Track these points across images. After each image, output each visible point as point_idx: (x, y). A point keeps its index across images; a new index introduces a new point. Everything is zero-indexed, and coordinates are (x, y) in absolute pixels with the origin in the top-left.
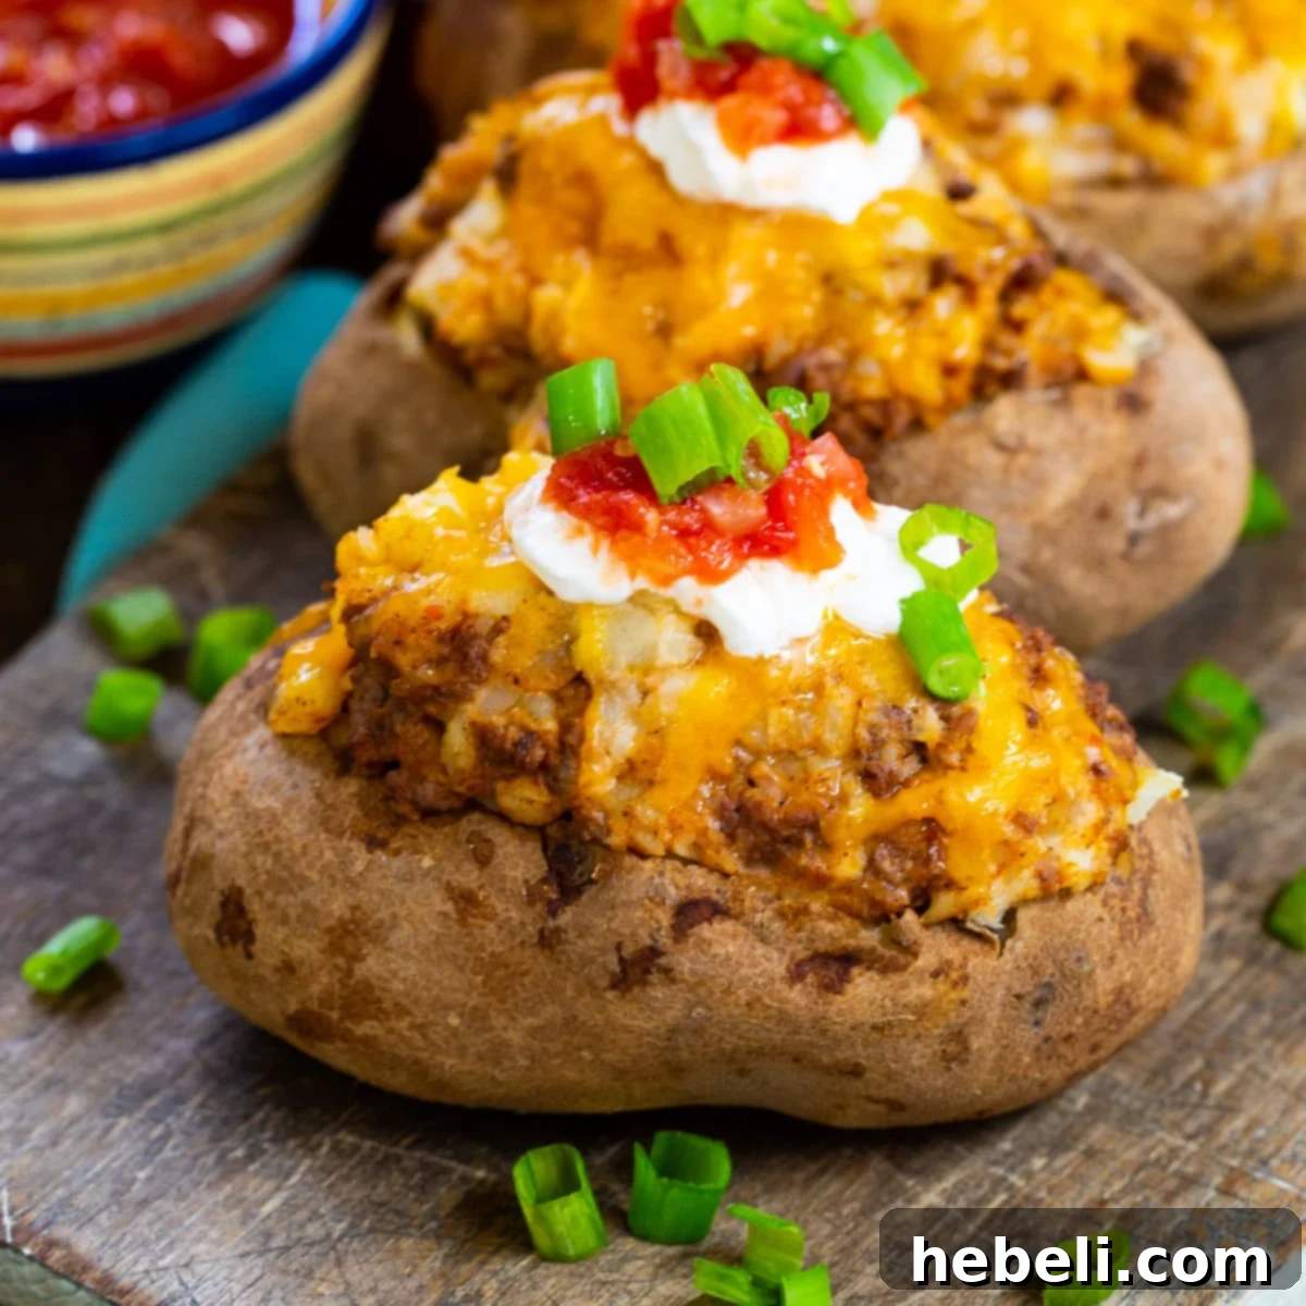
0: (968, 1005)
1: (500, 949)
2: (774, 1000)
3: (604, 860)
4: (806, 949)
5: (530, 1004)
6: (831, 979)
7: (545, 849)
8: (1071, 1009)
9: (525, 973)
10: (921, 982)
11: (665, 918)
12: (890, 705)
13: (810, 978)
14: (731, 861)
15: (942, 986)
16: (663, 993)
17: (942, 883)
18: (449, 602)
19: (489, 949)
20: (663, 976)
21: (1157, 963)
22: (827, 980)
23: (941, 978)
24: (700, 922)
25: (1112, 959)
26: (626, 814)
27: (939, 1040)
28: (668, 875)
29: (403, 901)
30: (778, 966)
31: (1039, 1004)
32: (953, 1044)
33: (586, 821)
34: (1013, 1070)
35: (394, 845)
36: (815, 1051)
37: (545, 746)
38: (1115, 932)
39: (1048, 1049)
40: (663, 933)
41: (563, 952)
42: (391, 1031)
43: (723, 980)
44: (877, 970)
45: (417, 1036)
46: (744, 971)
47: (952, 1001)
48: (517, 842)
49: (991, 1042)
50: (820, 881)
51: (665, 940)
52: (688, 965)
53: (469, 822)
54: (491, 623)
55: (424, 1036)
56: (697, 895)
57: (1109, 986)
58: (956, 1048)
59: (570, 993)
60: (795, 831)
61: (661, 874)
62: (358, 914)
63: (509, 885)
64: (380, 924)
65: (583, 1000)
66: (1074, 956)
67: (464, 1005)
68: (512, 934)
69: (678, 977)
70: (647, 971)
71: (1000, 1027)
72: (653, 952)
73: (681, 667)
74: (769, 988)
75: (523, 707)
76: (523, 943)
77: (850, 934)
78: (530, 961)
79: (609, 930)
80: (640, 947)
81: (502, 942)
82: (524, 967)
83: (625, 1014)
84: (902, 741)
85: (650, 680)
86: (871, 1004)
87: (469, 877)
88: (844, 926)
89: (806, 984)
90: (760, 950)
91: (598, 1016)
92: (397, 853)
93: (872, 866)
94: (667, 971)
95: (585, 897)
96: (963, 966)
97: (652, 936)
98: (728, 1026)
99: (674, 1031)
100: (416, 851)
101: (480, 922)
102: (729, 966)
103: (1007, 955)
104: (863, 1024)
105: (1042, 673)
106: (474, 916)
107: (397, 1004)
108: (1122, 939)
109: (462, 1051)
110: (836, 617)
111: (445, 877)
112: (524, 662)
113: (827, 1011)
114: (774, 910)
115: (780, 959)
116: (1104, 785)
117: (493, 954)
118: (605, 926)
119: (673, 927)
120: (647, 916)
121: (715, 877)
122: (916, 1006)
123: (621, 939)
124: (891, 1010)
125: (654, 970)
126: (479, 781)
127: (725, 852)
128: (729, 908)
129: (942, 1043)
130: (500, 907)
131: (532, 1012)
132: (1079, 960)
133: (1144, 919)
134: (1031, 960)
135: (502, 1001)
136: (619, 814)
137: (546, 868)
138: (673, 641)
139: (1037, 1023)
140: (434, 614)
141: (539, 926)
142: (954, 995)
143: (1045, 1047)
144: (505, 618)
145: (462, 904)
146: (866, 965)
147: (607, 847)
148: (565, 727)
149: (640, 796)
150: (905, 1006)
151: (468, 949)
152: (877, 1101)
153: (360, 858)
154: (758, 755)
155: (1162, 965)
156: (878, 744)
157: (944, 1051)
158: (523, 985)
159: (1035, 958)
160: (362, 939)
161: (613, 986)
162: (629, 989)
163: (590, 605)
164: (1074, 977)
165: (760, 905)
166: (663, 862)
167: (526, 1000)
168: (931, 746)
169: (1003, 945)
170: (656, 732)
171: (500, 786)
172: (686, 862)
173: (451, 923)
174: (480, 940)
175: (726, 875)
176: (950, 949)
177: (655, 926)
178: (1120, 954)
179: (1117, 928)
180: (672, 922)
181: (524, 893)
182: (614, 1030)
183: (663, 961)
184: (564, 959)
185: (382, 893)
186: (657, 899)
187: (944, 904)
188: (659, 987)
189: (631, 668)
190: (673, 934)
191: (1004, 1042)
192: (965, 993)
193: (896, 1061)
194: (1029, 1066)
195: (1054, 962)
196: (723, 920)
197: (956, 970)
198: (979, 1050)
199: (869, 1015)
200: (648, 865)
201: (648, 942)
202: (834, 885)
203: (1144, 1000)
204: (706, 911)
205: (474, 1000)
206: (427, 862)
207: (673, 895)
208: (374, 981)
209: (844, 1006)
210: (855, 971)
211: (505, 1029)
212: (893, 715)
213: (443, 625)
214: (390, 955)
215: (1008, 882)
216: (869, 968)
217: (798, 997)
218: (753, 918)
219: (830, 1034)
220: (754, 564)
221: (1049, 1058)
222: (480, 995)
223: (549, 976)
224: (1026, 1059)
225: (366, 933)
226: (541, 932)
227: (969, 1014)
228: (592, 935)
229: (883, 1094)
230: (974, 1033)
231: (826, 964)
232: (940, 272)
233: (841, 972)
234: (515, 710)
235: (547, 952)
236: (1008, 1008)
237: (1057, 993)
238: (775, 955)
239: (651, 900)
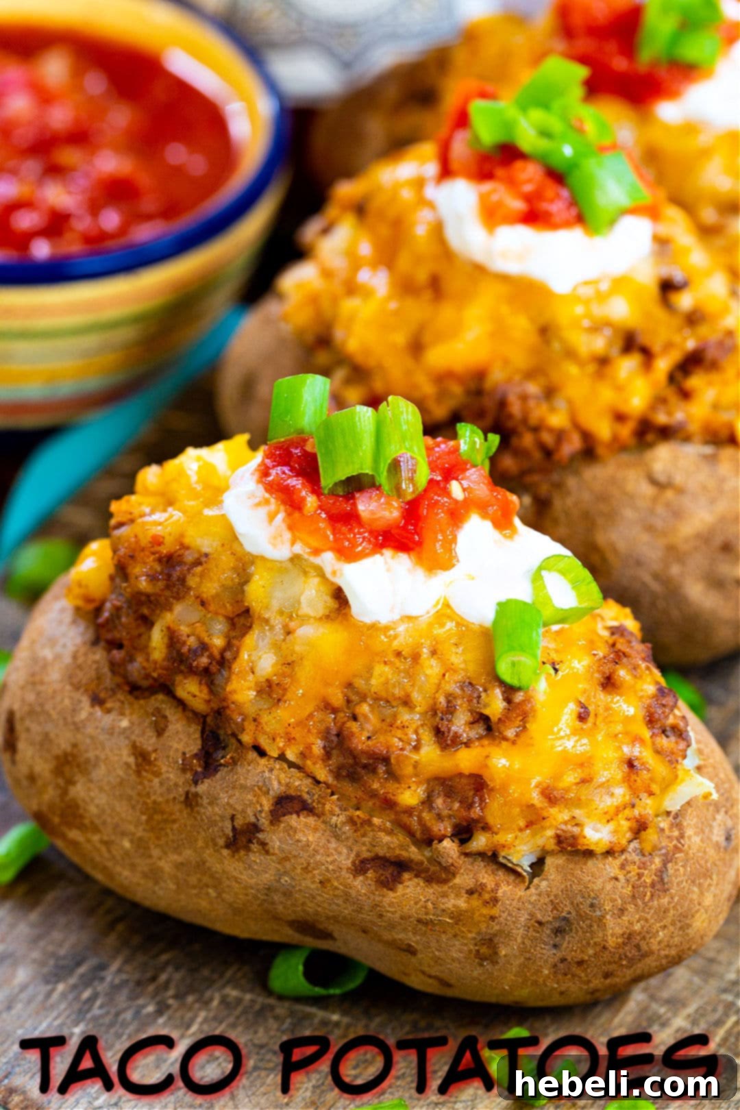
0: (496, 921)
1: (160, 799)
2: (341, 884)
3: (236, 750)
4: (369, 851)
5: (175, 845)
6: (386, 877)
7: (203, 732)
8: (584, 942)
9: (174, 821)
10: (458, 896)
11: (267, 804)
12: (468, 681)
13: (370, 874)
14: (322, 774)
15: (475, 902)
16: (261, 860)
17: (481, 825)
18: (170, 534)
19: (153, 798)
20: (260, 847)
21: (667, 921)
22: (383, 878)
23: (476, 896)
24: (291, 813)
25: (622, 911)
26: (255, 720)
27: (473, 942)
28: (275, 772)
29: (103, 749)
30: (345, 859)
31: (558, 931)
32: (485, 947)
33: (229, 719)
34: (534, 978)
35: (109, 705)
36: (375, 928)
37: (211, 657)
38: (628, 891)
39: (563, 967)
40: (263, 815)
41: (198, 813)
42: (89, 841)
43: (302, 860)
44: (424, 878)
45: (104, 849)
46: (318, 858)
47: (482, 915)
48: (184, 722)
49: (516, 952)
50: (389, 804)
51: (264, 822)
52: (278, 843)
53: (156, 700)
54: (196, 555)
55: (109, 851)
56: (292, 792)
57: (619, 931)
58: (487, 949)
59: (200, 843)
60: (371, 761)
61: (271, 770)
62: (75, 751)
63: (172, 753)
64: (88, 761)
65: (208, 852)
66: (589, 901)
67: (133, 834)
68: (169, 790)
69: (271, 851)
70: (250, 841)
71: (523, 943)
72: (254, 828)
73: (315, 618)
74: (338, 874)
75: (204, 624)
76: (174, 798)
77: (402, 847)
78: (178, 814)
79: (228, 803)
80: (247, 822)
81: (162, 795)
82: (174, 817)
83: (235, 869)
84: (471, 711)
85: (292, 625)
86: (416, 903)
87: (149, 741)
88: (398, 839)
89: (367, 878)
90: (333, 845)
91: (218, 866)
92: (109, 711)
93: (428, 802)
94: (263, 844)
95: (218, 776)
96: (495, 891)
97: (255, 815)
98: (307, 895)
99: (269, 889)
100: (122, 714)
101: (150, 776)
102: (307, 851)
103: (532, 890)
104: (410, 917)
105: (612, 681)
106: (146, 771)
107: (92, 823)
108: (634, 897)
109: (133, 867)
110: (447, 605)
111: (133, 737)
112: (210, 588)
113: (381, 902)
114: (346, 816)
115: (348, 855)
116: (634, 777)
117: (155, 802)
118: (226, 800)
119: (271, 812)
120: (255, 800)
121: (309, 781)
122: (452, 913)
123: (234, 813)
124: (432, 912)
125: (255, 841)
126: (165, 672)
127: (319, 765)
128: (314, 808)
129: (476, 945)
130: (164, 769)
131: (177, 850)
132: (592, 905)
133: (658, 886)
134: (552, 898)
135: (158, 838)
136: (251, 719)
137: (200, 747)
138: (312, 597)
139: (555, 946)
140: (157, 541)
141: (186, 789)
142: (485, 911)
143: (561, 966)
144: (206, 555)
145: (140, 760)
146: (415, 872)
147: (240, 741)
148: (228, 645)
149: (269, 709)
150: (443, 910)
151: (139, 794)
152: (430, 976)
153: (85, 709)
154: (363, 698)
155: (673, 924)
156: (450, 710)
157: (478, 951)
158: (172, 830)
159: (556, 896)
160: (76, 770)
161: (227, 846)
162: (237, 851)
163: (263, 558)
164: (587, 919)
165: (337, 810)
166: (275, 761)
167: (173, 841)
168: (494, 719)
169: (531, 882)
170: (289, 664)
171: (179, 678)
172: (291, 765)
173: (131, 772)
174: (148, 789)
175: (318, 782)
176: (486, 876)
177: (259, 808)
178: (631, 908)
179: (630, 888)
180: (272, 808)
181: (180, 762)
182: (228, 878)
183: (260, 836)
184: (199, 818)
185: (92, 738)
186: (264, 789)
187: (480, 842)
188: (257, 854)
189: (281, 613)
190: (270, 817)
191: (528, 955)
192: (495, 911)
193: (439, 951)
194: (548, 977)
195: (572, 903)
196: (308, 815)
197: (489, 893)
198: (505, 956)
199: (414, 911)
200: (263, 761)
201: (253, 819)
202: (398, 808)
203: (655, 947)
204: (297, 806)
205: (140, 833)
206: (125, 723)
207: (276, 788)
208: (80, 803)
209: (394, 900)
210: (406, 876)
211: (160, 859)
212: (468, 691)
213: (164, 550)
214: (92, 786)
215: (534, 835)
216: (417, 876)
217: (361, 885)
218: (331, 819)
219: (385, 919)
220: (388, 553)
221: (565, 974)
222: (144, 830)
223: (189, 828)
224: (546, 972)
225: (78, 766)
226: (187, 793)
227: (497, 928)
228: (217, 805)
229: (433, 972)
230: (503, 943)
231: (384, 866)
232: (631, 343)
233: (395, 873)
234: (198, 625)
235: (189, 810)
236: (531, 930)
237: (574, 927)
238: (345, 851)
239: (260, 789)
